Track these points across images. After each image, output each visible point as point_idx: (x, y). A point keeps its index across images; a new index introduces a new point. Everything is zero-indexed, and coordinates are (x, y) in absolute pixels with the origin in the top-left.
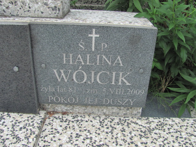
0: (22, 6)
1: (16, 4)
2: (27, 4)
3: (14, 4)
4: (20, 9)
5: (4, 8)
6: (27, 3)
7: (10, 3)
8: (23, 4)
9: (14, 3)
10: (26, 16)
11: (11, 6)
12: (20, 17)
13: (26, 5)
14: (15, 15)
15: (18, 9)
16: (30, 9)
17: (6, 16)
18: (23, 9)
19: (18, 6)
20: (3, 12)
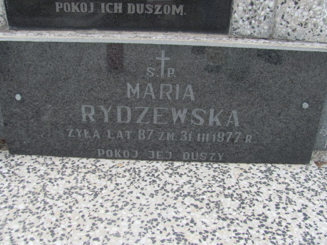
0: (312, 29)
1: (306, 26)
2: (320, 27)
3: (303, 26)
4: (310, 32)
5: (290, 30)
6: (320, 25)
7: (299, 24)
8: (315, 26)
9: (303, 24)
10: (313, 41)
11: (299, 28)
12: (307, 42)
13: (317, 28)
14: (301, 39)
15: (307, 32)
16: (321, 33)
17: (288, 41)
18: (313, 32)
19: (307, 28)
20: (287, 35)
